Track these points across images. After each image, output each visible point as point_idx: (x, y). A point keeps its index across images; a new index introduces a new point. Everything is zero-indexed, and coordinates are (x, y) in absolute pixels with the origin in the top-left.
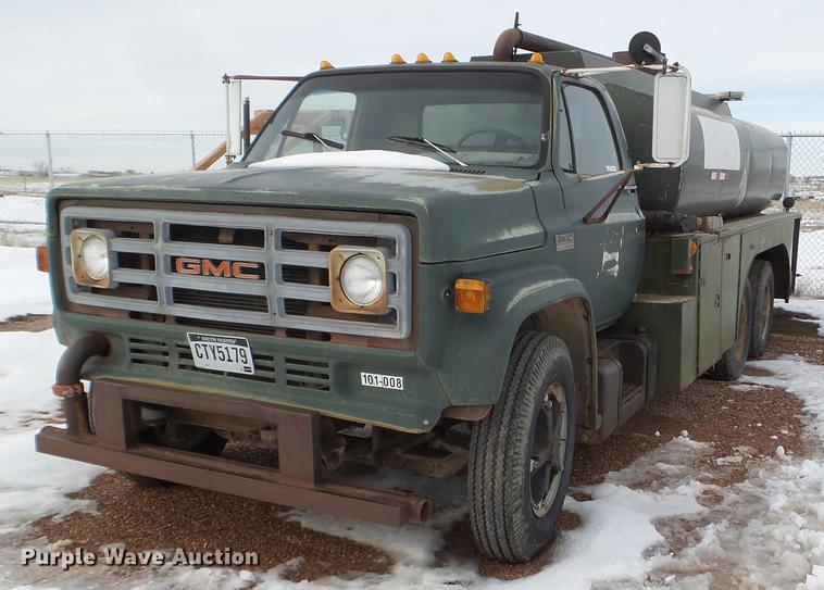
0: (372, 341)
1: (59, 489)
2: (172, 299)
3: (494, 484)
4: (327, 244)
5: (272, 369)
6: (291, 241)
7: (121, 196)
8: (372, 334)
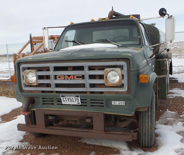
0: (116, 93)
1: (17, 140)
2: (55, 87)
3: (148, 127)
4: (102, 68)
5: (86, 103)
6: (91, 68)
7: (40, 60)
8: (116, 91)
